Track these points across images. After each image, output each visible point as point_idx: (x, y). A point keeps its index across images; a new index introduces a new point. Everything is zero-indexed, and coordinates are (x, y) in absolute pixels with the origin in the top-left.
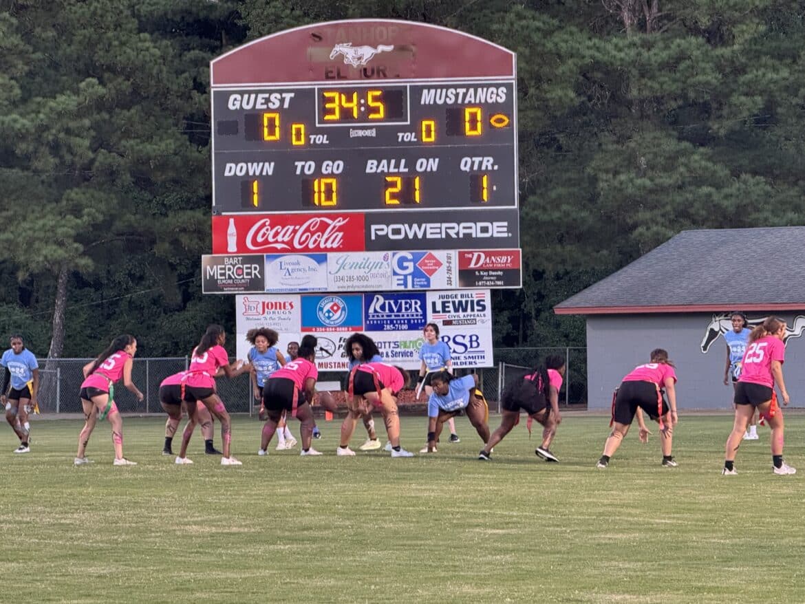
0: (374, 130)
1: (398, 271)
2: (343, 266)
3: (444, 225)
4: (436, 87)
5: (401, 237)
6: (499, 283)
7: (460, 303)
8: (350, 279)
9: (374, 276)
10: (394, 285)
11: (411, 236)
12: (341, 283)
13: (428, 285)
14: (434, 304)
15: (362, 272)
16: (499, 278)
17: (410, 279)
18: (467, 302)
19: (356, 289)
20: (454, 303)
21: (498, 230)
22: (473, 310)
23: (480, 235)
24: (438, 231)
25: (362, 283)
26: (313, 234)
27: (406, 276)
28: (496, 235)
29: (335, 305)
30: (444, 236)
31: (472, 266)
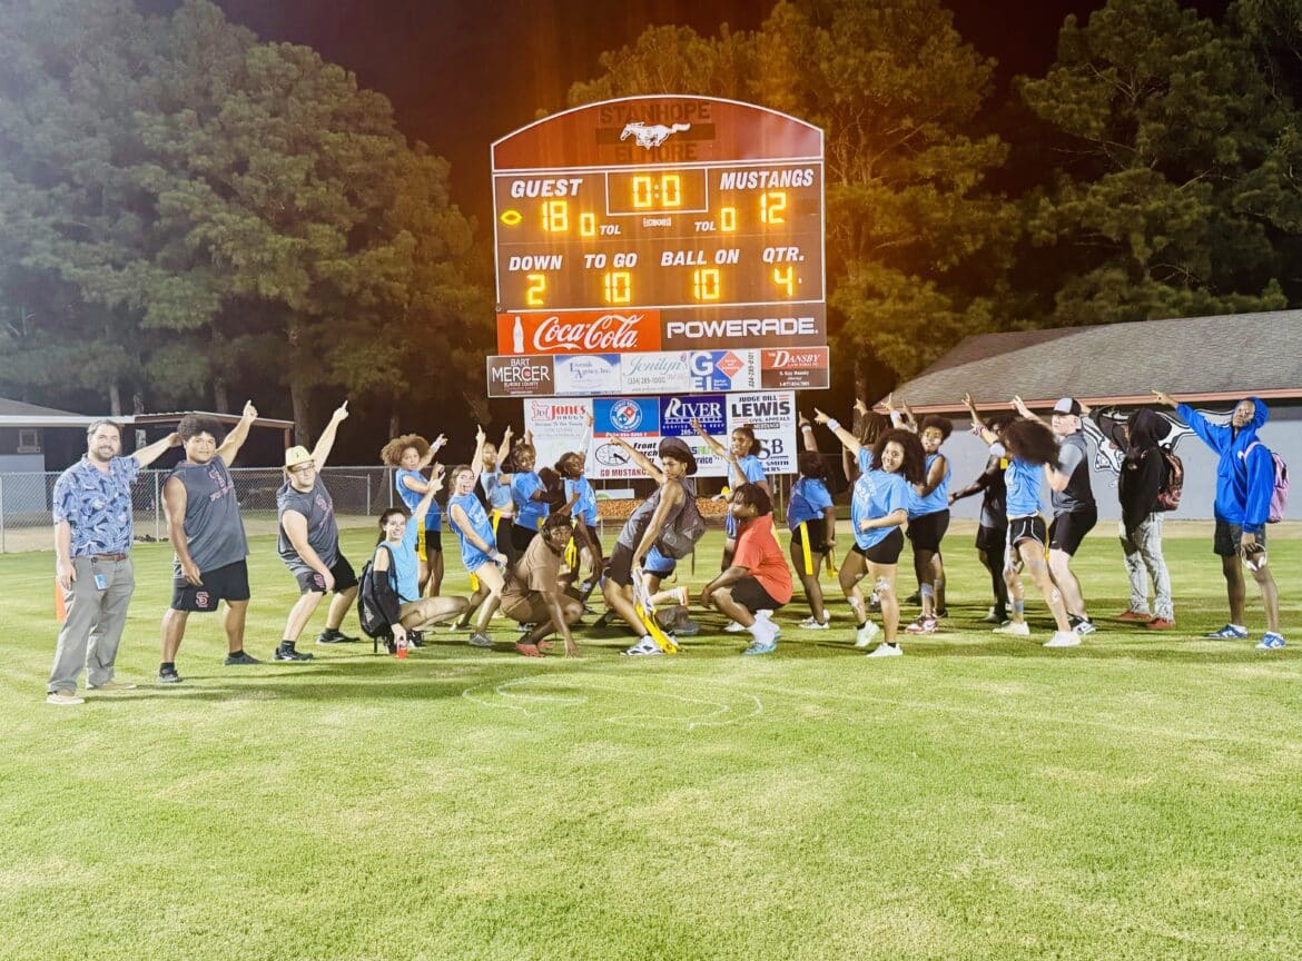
0: (670, 220)
1: (697, 372)
2: (637, 368)
3: (746, 322)
4: (737, 170)
7: (763, 405)
8: (646, 380)
9: (670, 377)
10: (692, 387)
11: (710, 334)
12: (636, 386)
13: (729, 387)
14: (734, 407)
15: (657, 374)
17: (709, 380)
18: (769, 404)
19: (652, 392)
20: (755, 405)
21: (804, 326)
22: (775, 413)
23: (784, 332)
24: (739, 328)
25: (659, 385)
26: (605, 332)
27: (705, 377)
28: (801, 332)
29: (629, 408)
30: (745, 334)
31: (776, 365)
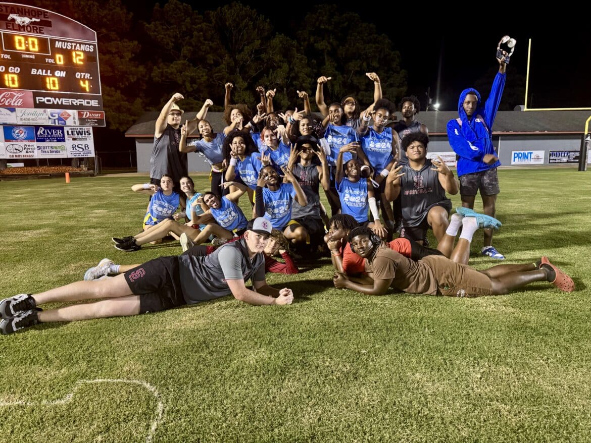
0: (34, 56)
1: (51, 117)
2: (24, 114)
3: (70, 100)
4: (62, 41)
5: (51, 103)
6: (96, 124)
7: (79, 131)
8: (28, 119)
9: (39, 119)
10: (50, 123)
11: (56, 103)
12: (24, 121)
14: (68, 132)
15: (34, 117)
16: (96, 122)
17: (57, 121)
18: (82, 131)
19: (32, 124)
20: (77, 131)
21: (94, 103)
22: (85, 135)
23: (86, 105)
24: (68, 102)
25: (34, 122)
26: (7, 99)
27: (55, 120)
28: (93, 105)
29: (21, 130)
30: (71, 104)
31: (84, 117)
